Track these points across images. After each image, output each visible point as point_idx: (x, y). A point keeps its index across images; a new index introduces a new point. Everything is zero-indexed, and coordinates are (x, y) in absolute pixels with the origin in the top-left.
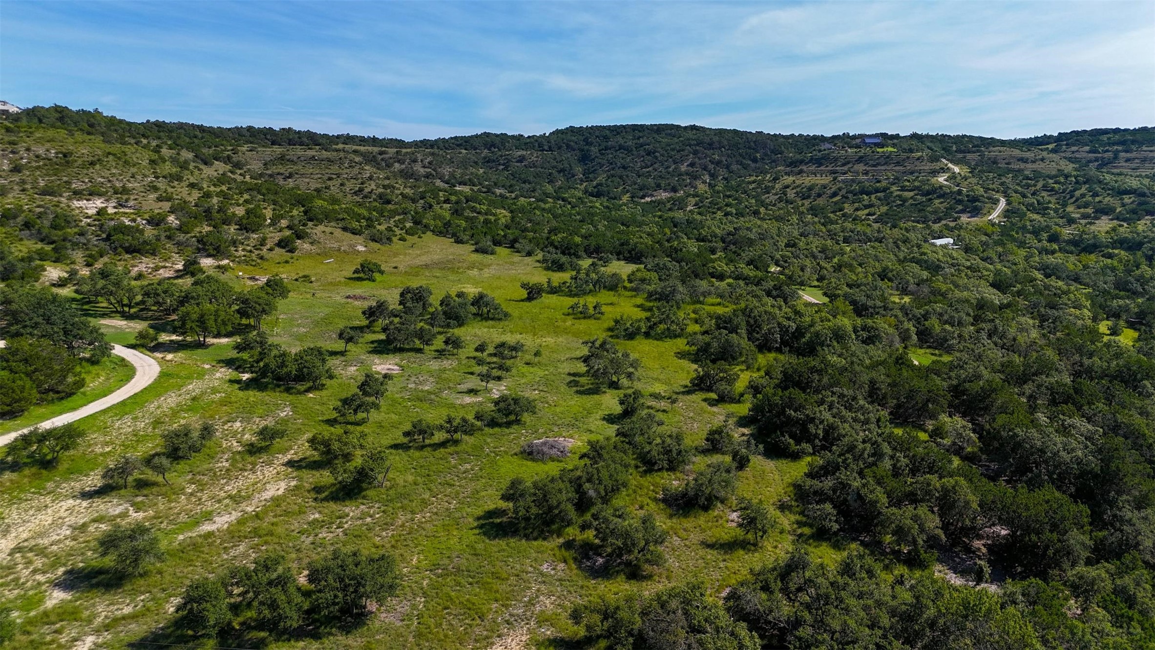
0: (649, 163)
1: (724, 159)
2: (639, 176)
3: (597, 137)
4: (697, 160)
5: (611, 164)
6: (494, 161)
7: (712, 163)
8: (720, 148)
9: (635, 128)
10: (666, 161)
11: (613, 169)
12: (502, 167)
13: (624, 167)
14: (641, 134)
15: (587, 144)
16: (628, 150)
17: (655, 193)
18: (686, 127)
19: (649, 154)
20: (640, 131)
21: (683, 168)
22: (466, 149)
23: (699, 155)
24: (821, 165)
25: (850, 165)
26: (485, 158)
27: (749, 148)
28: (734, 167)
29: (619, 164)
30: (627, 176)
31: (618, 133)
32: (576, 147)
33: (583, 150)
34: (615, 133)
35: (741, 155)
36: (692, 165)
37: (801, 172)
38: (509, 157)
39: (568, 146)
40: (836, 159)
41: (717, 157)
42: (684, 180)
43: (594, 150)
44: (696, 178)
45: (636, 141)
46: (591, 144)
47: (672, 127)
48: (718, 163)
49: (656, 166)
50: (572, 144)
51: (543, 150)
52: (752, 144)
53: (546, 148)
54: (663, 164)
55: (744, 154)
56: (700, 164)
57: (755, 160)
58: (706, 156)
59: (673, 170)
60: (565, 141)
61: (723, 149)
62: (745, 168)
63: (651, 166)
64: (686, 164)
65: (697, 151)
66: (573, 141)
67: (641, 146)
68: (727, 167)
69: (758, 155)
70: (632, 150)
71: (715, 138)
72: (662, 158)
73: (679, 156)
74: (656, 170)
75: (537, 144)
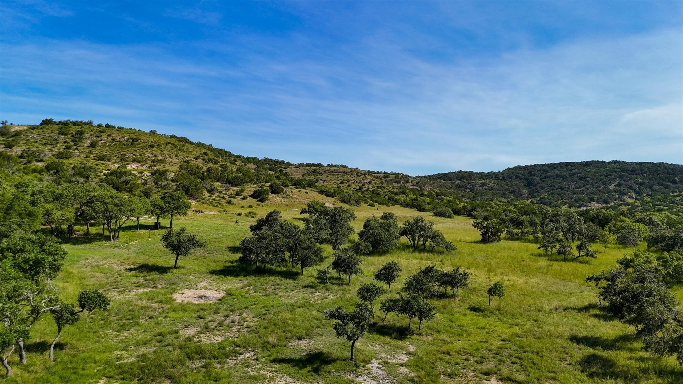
0: (582, 185)
1: (646, 181)
2: (574, 194)
3: (538, 170)
4: (623, 181)
5: (551, 187)
6: (463, 187)
7: (637, 184)
8: (642, 174)
9: (567, 164)
10: (596, 183)
11: (552, 190)
12: (469, 190)
13: (561, 188)
14: (573, 168)
15: (531, 175)
16: (564, 178)
17: (589, 204)
18: (609, 163)
19: (581, 179)
20: (572, 166)
21: (612, 187)
22: (444, 180)
23: (624, 178)
26: (457, 185)
27: (668, 173)
28: (657, 187)
29: (557, 187)
30: (564, 193)
31: (555, 168)
32: (523, 177)
33: (528, 179)
34: (552, 168)
35: (661, 179)
36: (619, 185)
38: (474, 184)
39: (517, 177)
41: (640, 180)
42: (613, 195)
43: (537, 179)
44: (624, 194)
45: (570, 172)
46: (534, 175)
47: (598, 162)
48: (642, 184)
49: (588, 186)
50: (520, 175)
51: (499, 179)
52: (670, 171)
53: (501, 178)
54: (593, 185)
55: (664, 178)
56: (626, 185)
57: (674, 182)
58: (631, 179)
59: (603, 189)
60: (515, 173)
61: (645, 175)
62: (666, 188)
63: (584, 186)
64: (613, 185)
65: (622, 175)
66: (521, 174)
67: (574, 174)
68: (650, 187)
69: (677, 179)
70: (567, 177)
71: (638, 167)
72: (592, 181)
73: (607, 179)
74: (588, 189)
75: (494, 176)
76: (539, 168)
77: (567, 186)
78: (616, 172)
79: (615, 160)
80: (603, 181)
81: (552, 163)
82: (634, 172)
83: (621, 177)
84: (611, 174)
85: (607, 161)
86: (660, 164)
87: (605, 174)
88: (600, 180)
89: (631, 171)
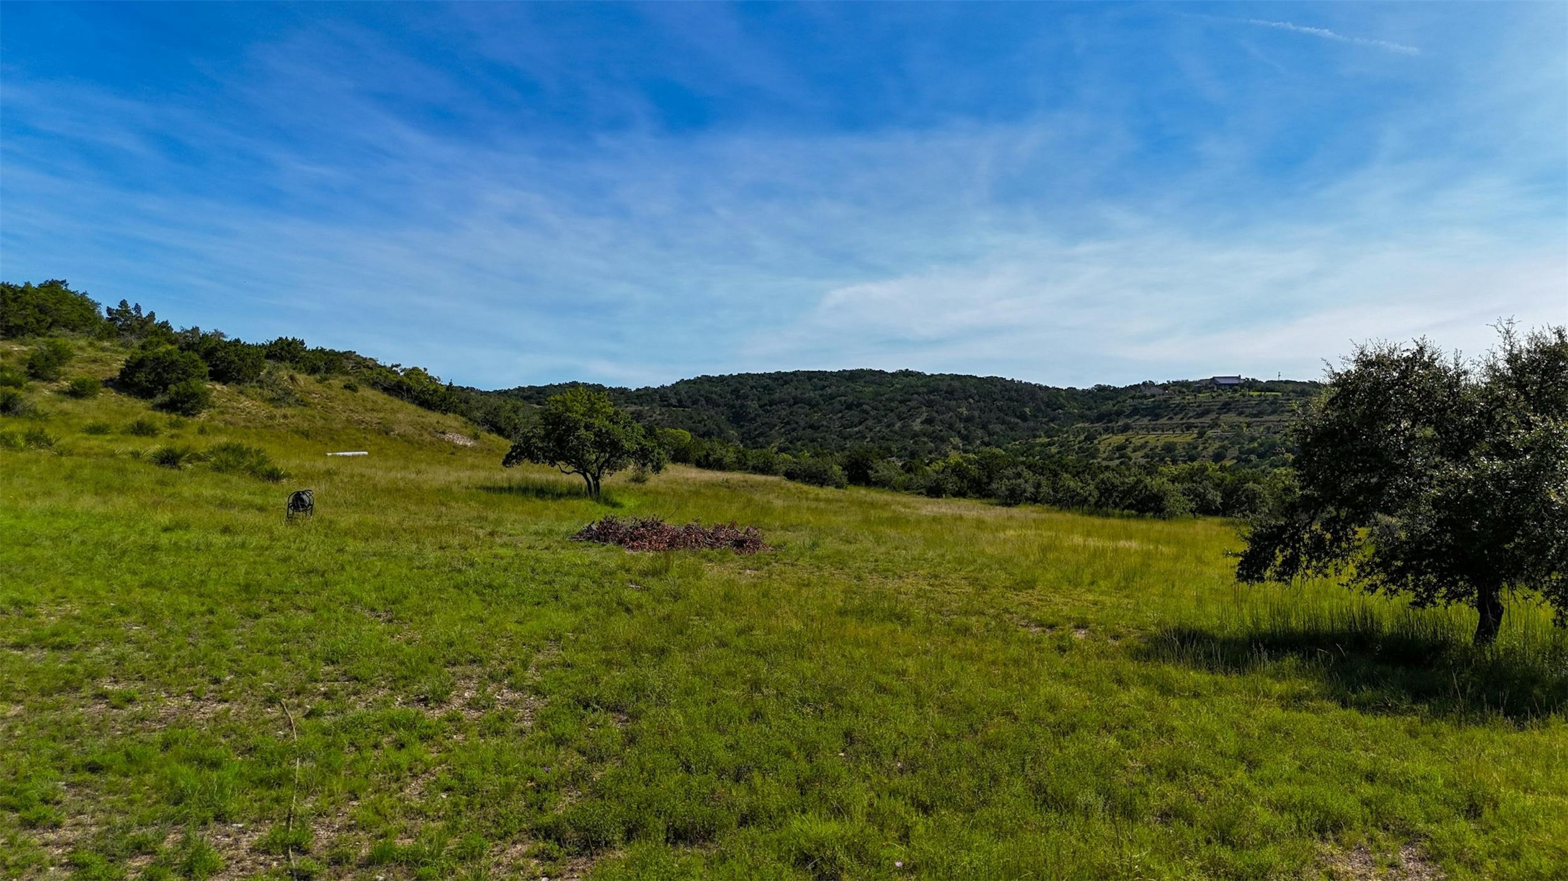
0: (856, 420)
1: (976, 414)
2: (845, 439)
3: (752, 388)
4: (935, 415)
5: (788, 423)
7: (961, 420)
8: (966, 399)
9: (810, 375)
10: (884, 416)
11: (794, 430)
13: (812, 427)
14: (825, 383)
15: (738, 398)
16: (812, 405)
18: (893, 375)
19: (849, 407)
20: (821, 380)
21: (917, 426)
23: (937, 407)
24: (1157, 417)
25: (1213, 416)
27: (1010, 399)
28: (998, 428)
29: (802, 423)
30: (823, 438)
31: (786, 383)
32: (721, 401)
33: (733, 406)
34: (781, 381)
35: (1000, 409)
36: (929, 421)
37: (1126, 428)
39: (708, 400)
40: (1182, 408)
41: (964, 411)
42: (925, 443)
43: (753, 405)
44: (943, 440)
45: (821, 392)
46: (746, 397)
47: (872, 372)
48: (969, 420)
49: (870, 423)
50: (714, 396)
51: (670, 405)
52: (1013, 394)
53: (674, 401)
54: (880, 421)
55: (1005, 408)
56: (941, 421)
57: (1024, 418)
58: (949, 409)
59: (901, 429)
60: (702, 392)
61: (971, 400)
62: (1012, 429)
63: (861, 423)
64: (919, 420)
65: (932, 401)
66: (716, 393)
67: (832, 397)
68: (984, 427)
69: (1027, 410)
70: (818, 404)
71: (956, 384)
72: (875, 412)
73: (904, 409)
74: (871, 430)
75: (658, 397)
76: (751, 382)
77: (825, 423)
78: (919, 394)
79: (904, 369)
80: (897, 411)
81: (779, 373)
82: (951, 393)
83: (930, 404)
84: (907, 396)
85: (890, 371)
86: (992, 380)
87: (899, 398)
88: (892, 411)
89: (946, 392)
